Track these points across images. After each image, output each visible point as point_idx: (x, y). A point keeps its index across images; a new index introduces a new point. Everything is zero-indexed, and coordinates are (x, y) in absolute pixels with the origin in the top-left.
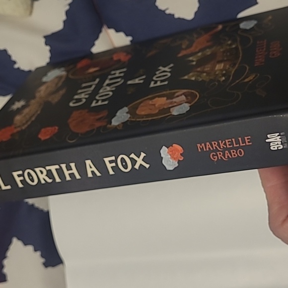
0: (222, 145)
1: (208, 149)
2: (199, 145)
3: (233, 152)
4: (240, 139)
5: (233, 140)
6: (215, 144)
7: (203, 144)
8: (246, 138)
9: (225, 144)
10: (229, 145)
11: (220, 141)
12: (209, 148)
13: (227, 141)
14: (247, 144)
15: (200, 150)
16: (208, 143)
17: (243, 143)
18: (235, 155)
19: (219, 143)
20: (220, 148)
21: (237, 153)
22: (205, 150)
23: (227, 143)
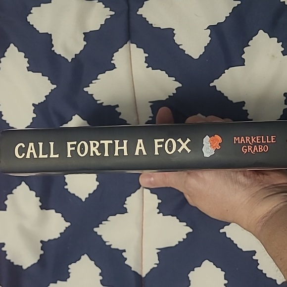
0: (253, 140)
1: (241, 142)
2: (235, 138)
3: (261, 147)
4: (268, 137)
5: (263, 137)
6: (248, 138)
7: (239, 138)
8: (272, 137)
9: (256, 140)
10: (259, 141)
11: (252, 137)
12: (243, 142)
13: (257, 137)
14: (272, 141)
15: (235, 143)
16: (242, 138)
17: (269, 141)
18: (261, 150)
19: (251, 138)
20: (251, 142)
21: (263, 148)
22: (239, 143)
23: (257, 139)
